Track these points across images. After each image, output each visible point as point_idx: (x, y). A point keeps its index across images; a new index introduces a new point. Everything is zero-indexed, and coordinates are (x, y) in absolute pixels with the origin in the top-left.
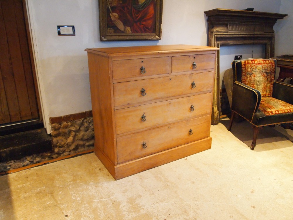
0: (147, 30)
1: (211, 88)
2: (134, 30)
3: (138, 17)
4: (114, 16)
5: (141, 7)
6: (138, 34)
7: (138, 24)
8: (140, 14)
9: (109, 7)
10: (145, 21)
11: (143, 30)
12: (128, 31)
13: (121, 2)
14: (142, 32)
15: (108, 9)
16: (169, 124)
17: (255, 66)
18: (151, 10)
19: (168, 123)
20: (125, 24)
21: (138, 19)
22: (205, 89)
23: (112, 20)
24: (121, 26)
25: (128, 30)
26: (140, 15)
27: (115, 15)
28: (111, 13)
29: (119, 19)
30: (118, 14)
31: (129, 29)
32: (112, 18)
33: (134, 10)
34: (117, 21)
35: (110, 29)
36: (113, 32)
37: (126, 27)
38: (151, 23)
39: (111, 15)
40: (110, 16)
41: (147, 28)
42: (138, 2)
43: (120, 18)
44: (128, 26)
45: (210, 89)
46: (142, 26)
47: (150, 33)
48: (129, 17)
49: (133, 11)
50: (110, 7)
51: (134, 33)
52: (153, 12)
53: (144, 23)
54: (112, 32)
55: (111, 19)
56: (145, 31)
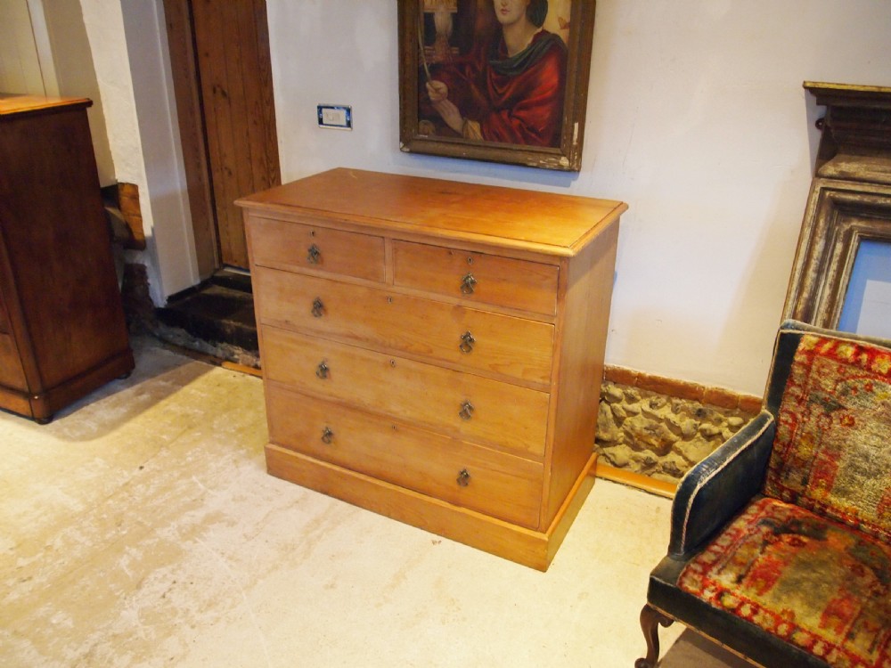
0: (533, 135)
1: (542, 378)
2: (490, 133)
3: (504, 94)
4: (437, 90)
5: (515, 65)
6: (503, 145)
7: (505, 115)
8: (509, 87)
9: (423, 66)
10: (526, 107)
11: (519, 135)
12: (471, 133)
13: (455, 51)
14: (516, 141)
15: (420, 71)
16: (394, 419)
17: (868, 381)
18: (548, 75)
19: (389, 414)
20: (467, 111)
21: (503, 100)
22: (517, 372)
23: (432, 99)
24: (453, 118)
25: (474, 131)
26: (511, 90)
27: (439, 87)
28: (427, 81)
29: (448, 98)
30: (445, 83)
31: (474, 127)
32: (430, 94)
33: (493, 75)
34: (443, 102)
35: (425, 124)
36: (433, 132)
37: (466, 123)
38: (547, 115)
39: (428, 85)
40: (426, 91)
41: (533, 130)
42: (505, 49)
43: (451, 96)
44: (474, 119)
45: (541, 381)
46: (516, 123)
47: (542, 145)
48: (476, 93)
49: (491, 76)
50: (427, 64)
51: (492, 139)
52: (555, 80)
53: (523, 114)
54: (431, 132)
55: (428, 98)
56: (527, 140)
